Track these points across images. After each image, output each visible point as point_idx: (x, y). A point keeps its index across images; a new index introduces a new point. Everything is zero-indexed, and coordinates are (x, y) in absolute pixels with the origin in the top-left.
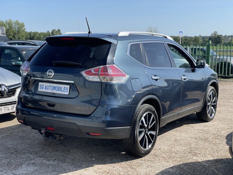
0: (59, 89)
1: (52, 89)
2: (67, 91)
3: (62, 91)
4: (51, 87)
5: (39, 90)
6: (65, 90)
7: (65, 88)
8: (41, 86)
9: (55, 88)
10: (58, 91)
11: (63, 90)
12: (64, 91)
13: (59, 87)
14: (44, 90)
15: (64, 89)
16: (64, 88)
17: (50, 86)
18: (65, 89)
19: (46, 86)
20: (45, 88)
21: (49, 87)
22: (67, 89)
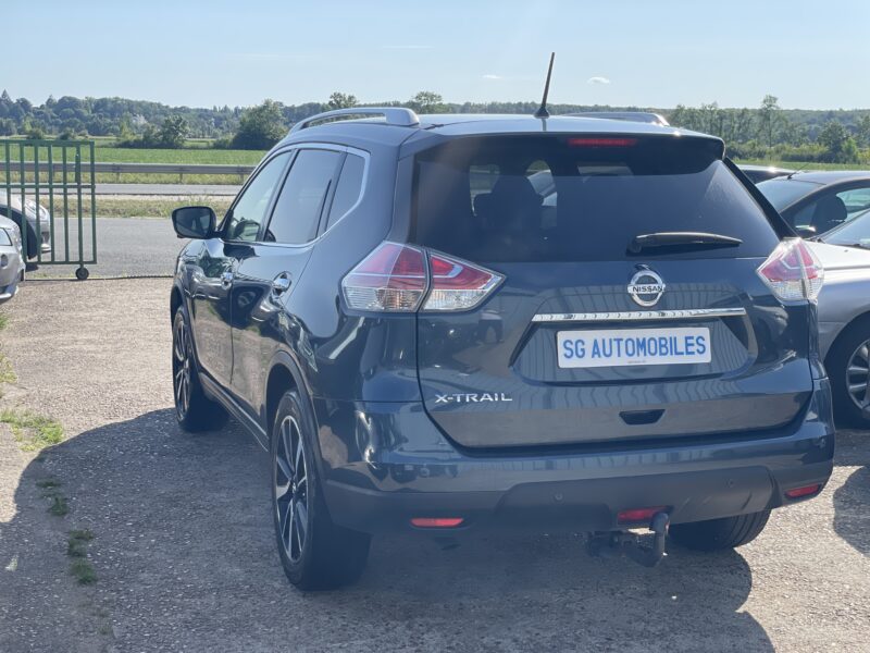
0: (661, 346)
1: (630, 351)
2: (701, 349)
3: (677, 353)
4: (623, 344)
5: (563, 363)
6: (691, 349)
7: (692, 338)
8: (568, 345)
9: (642, 345)
10: (661, 354)
11: (681, 347)
12: (688, 353)
13: (661, 339)
14: (589, 362)
15: (687, 345)
16: (687, 338)
17: (619, 340)
18: (692, 345)
19: (596, 342)
20: (596, 352)
21: (615, 344)
22: (700, 341)
